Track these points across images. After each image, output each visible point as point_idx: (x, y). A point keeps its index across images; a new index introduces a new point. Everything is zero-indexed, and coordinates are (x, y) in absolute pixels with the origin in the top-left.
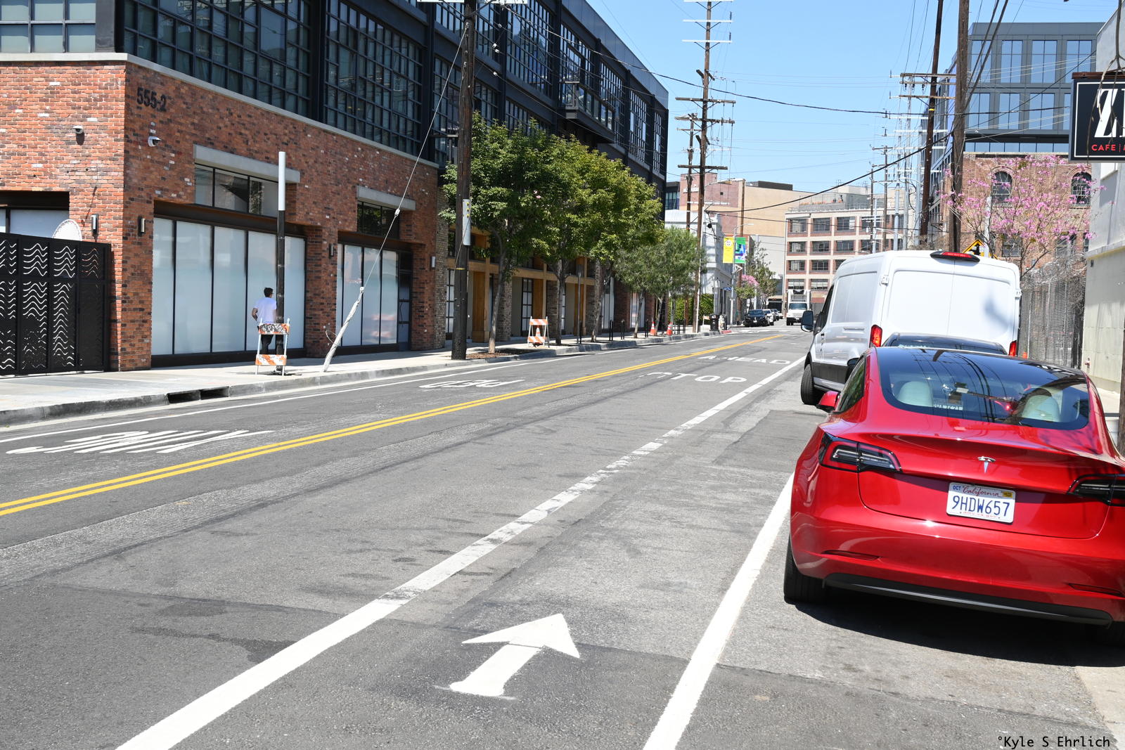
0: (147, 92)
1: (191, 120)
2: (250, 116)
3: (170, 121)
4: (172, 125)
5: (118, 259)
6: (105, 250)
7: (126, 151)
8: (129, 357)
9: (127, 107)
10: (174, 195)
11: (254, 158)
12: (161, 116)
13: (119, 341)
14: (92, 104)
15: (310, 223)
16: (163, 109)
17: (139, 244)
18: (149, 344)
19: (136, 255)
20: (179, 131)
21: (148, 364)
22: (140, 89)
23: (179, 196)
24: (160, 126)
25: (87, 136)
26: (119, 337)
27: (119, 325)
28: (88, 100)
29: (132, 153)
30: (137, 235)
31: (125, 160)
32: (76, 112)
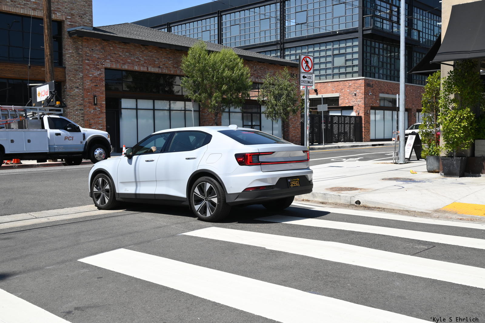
0: (369, 84)
1: (378, 88)
2: (392, 85)
3: (374, 89)
4: (374, 90)
5: (363, 119)
6: (361, 117)
7: (364, 97)
8: (365, 139)
9: (365, 88)
10: (375, 105)
11: (394, 94)
12: (372, 88)
13: (363, 136)
14: (358, 88)
15: (408, 108)
16: (372, 87)
17: (368, 116)
18: (370, 137)
19: (367, 118)
20: (376, 91)
21: (370, 141)
22: (367, 84)
23: (376, 105)
24: (372, 91)
25: (357, 94)
26: (363, 135)
27: (363, 132)
28: (357, 87)
29: (366, 97)
30: (367, 115)
31: (364, 99)
32: (354, 90)
